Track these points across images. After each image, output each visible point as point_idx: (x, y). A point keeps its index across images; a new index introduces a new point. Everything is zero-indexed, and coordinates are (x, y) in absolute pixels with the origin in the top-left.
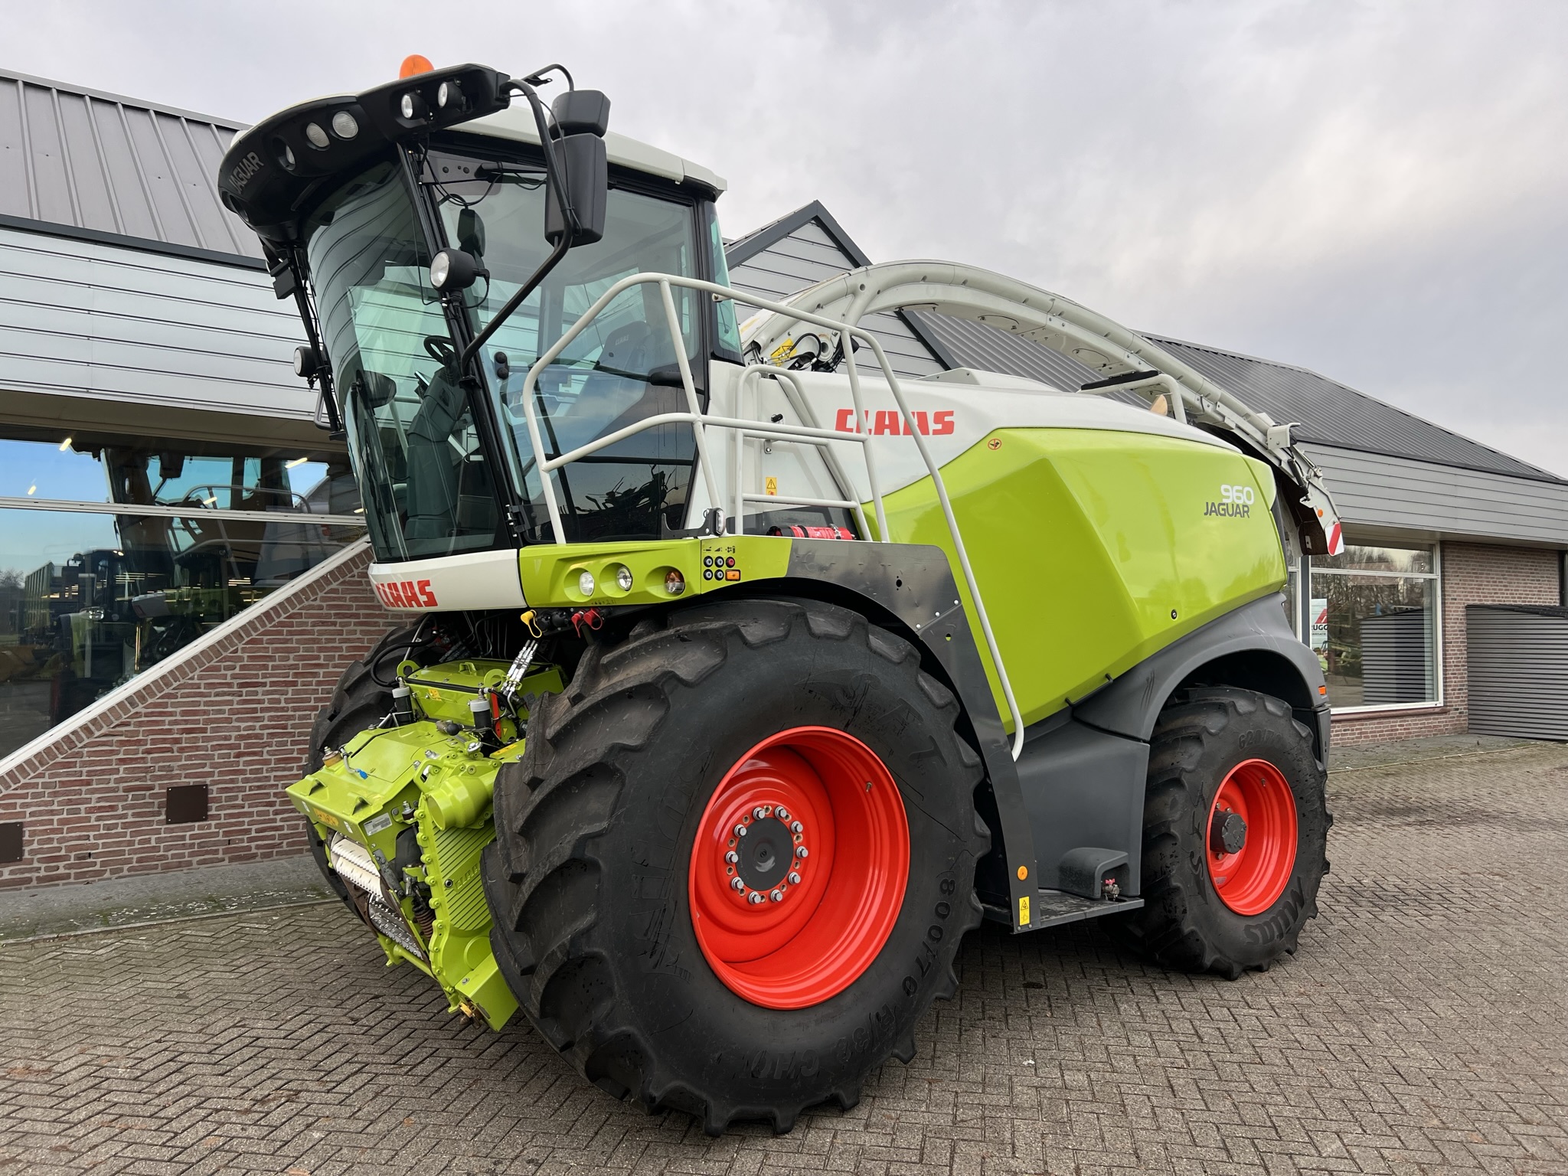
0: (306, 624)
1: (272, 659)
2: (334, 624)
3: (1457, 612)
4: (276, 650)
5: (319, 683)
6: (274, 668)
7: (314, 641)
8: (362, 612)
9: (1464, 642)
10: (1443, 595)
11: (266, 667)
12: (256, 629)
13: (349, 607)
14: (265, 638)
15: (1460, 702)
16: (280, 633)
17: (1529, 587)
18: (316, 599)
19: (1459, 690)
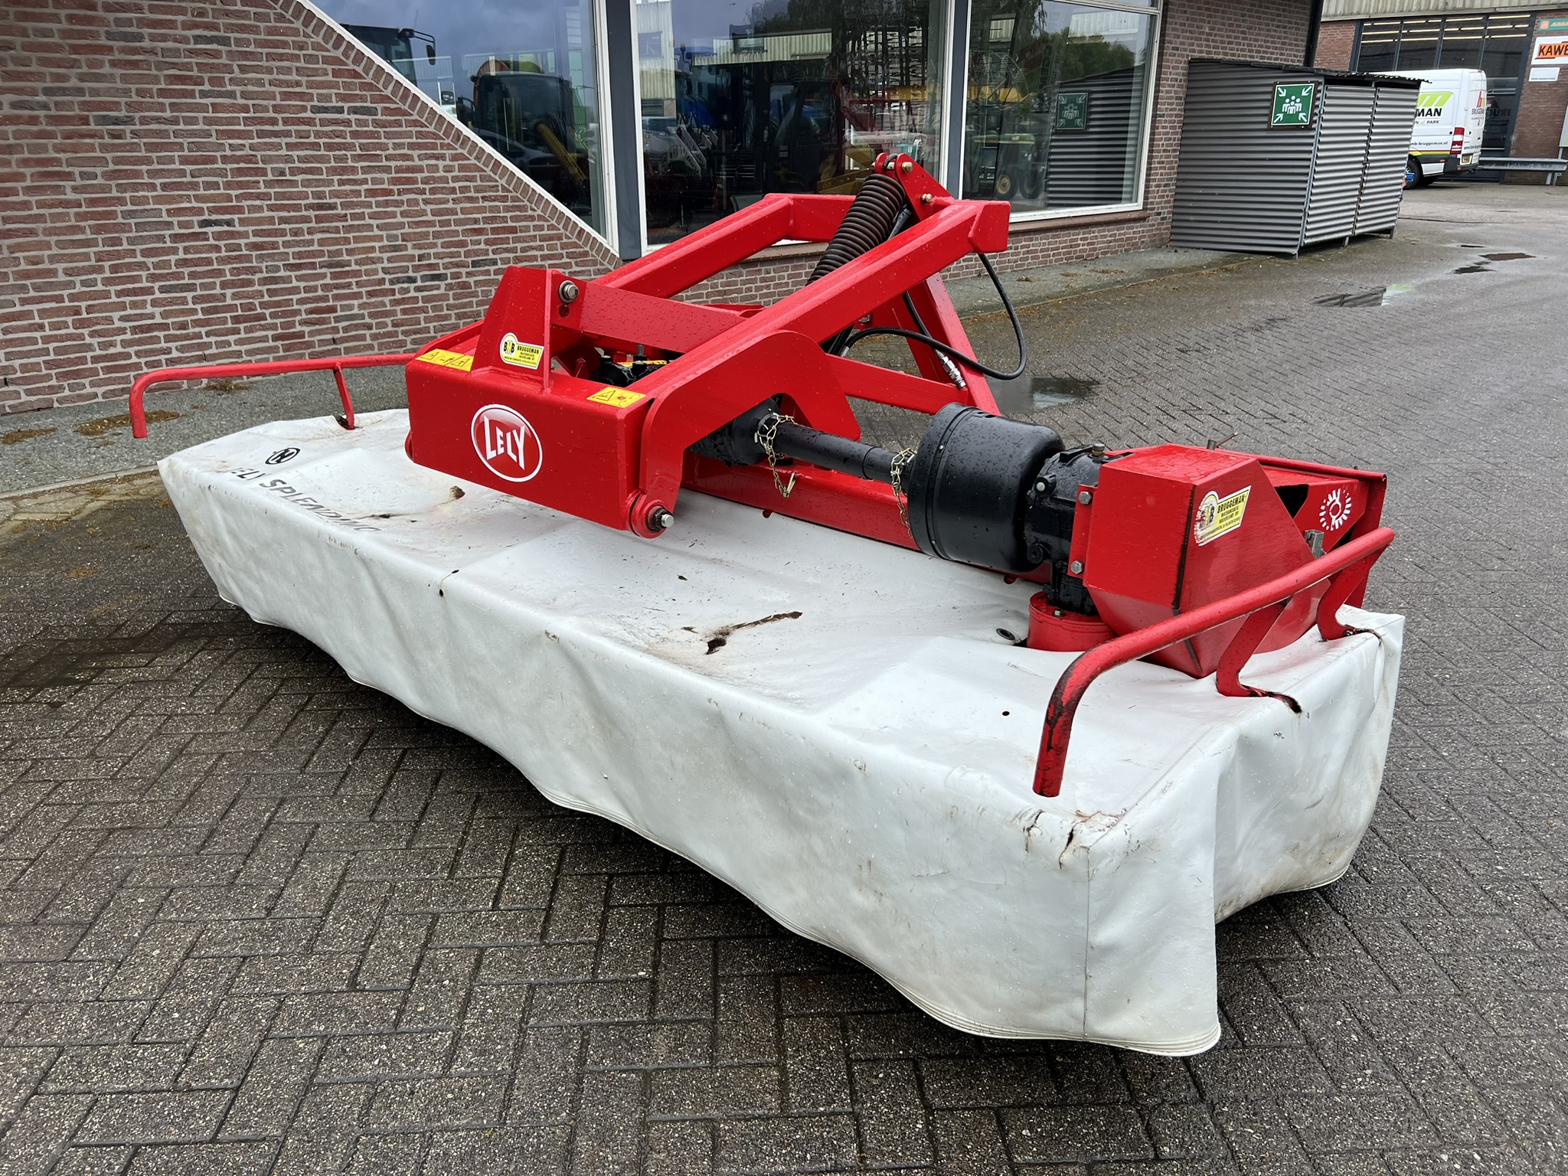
3: (1176, 70)
9: (1180, 116)
10: (1162, 42)
15: (1163, 204)
17: (1272, 36)
19: (1165, 186)
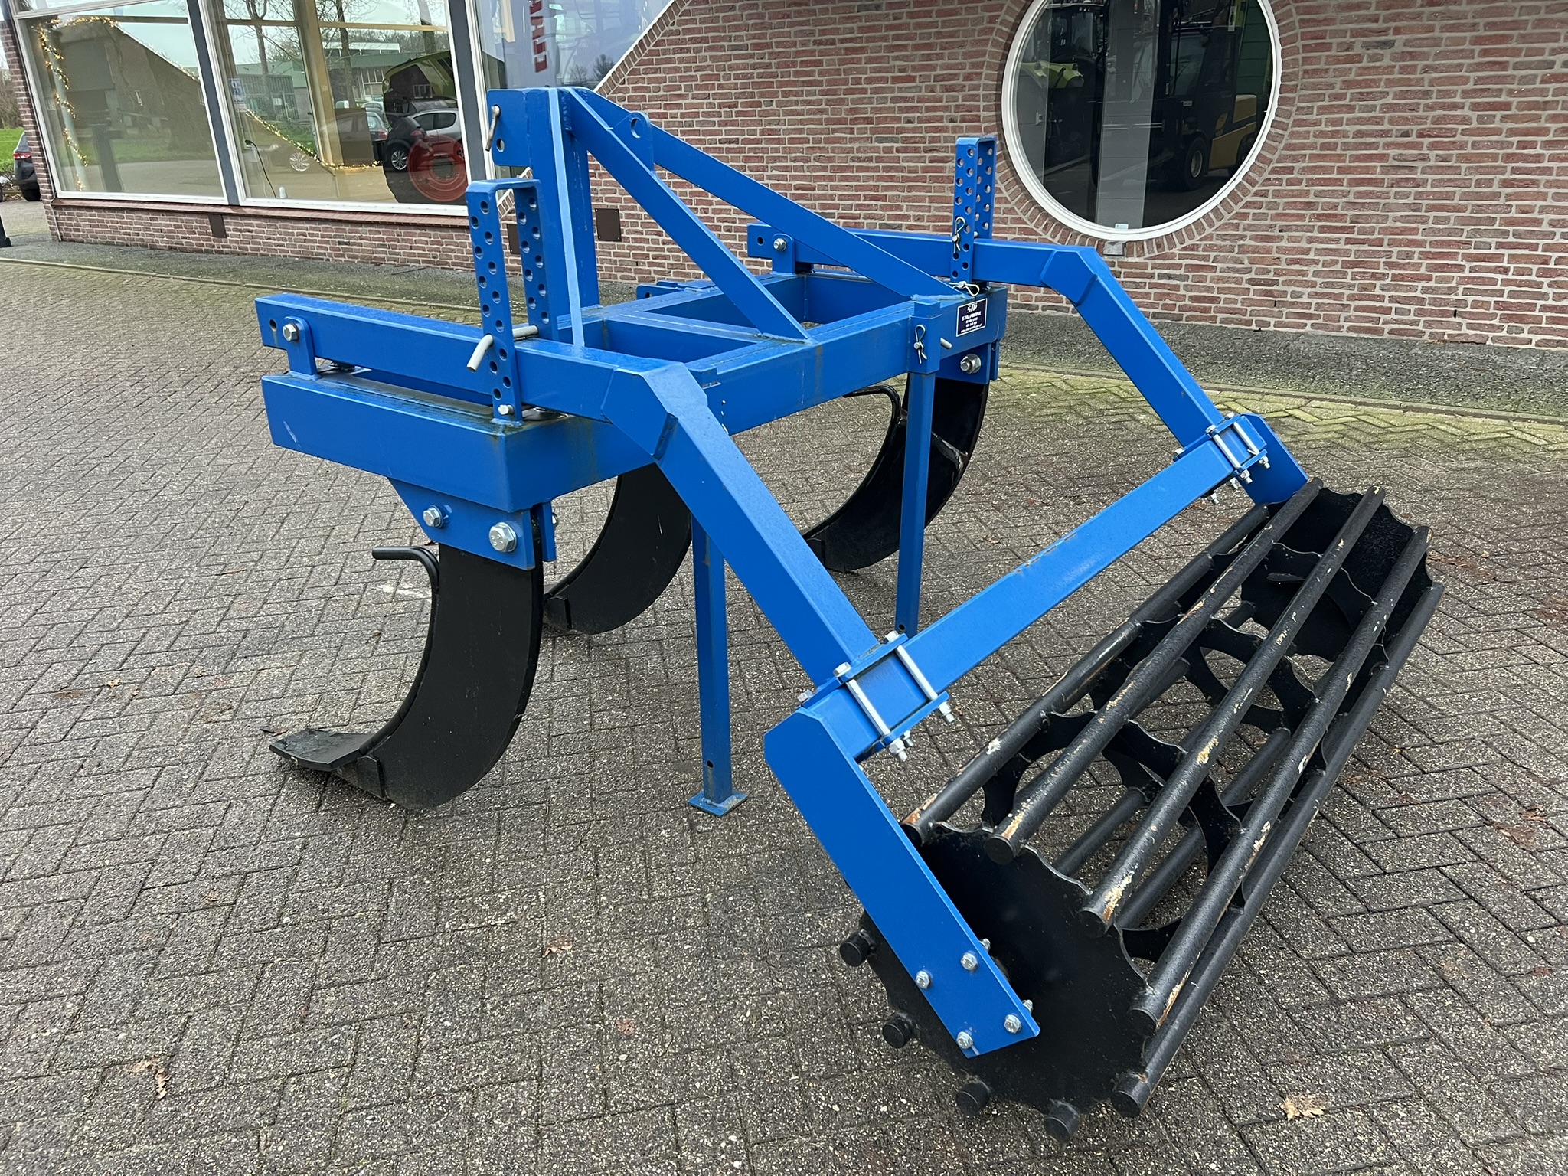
0: (667, 52)
1: (647, 89)
2: (689, 50)
4: (650, 81)
5: (683, 115)
6: (651, 99)
7: (677, 70)
8: (710, 34)
11: (643, 98)
12: (635, 60)
13: (699, 30)
14: (642, 68)
16: (650, 62)
18: (673, 24)
